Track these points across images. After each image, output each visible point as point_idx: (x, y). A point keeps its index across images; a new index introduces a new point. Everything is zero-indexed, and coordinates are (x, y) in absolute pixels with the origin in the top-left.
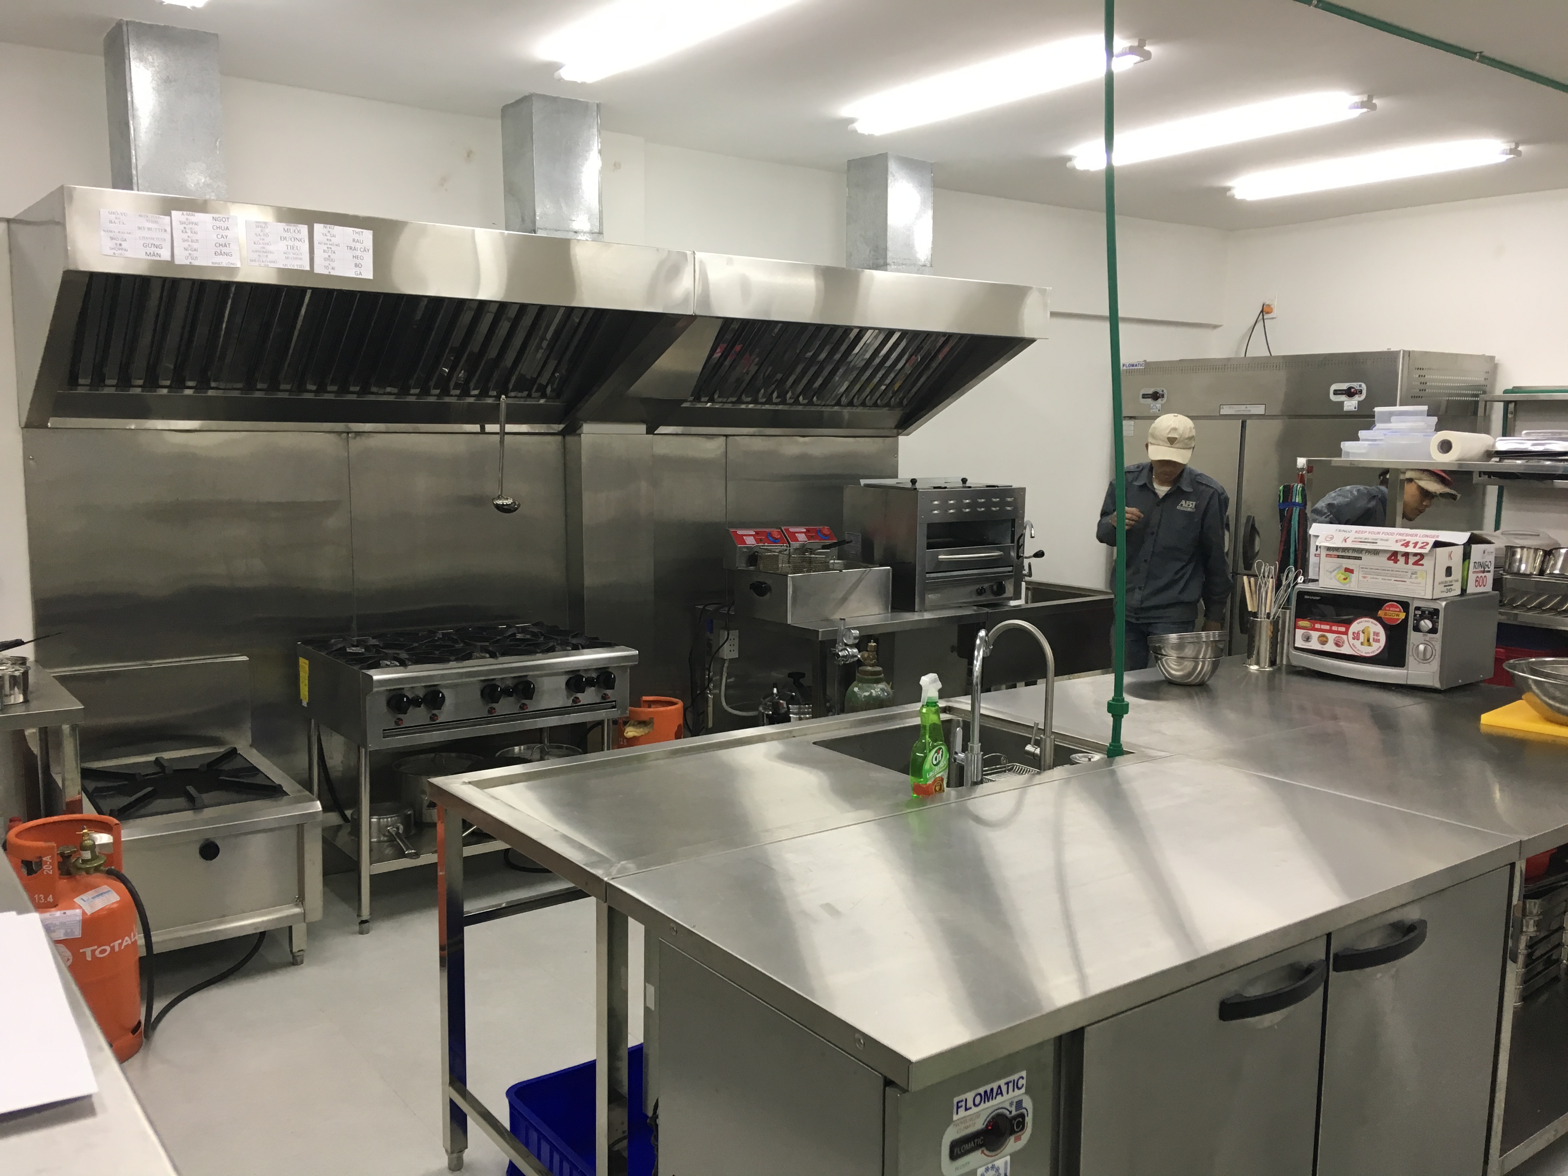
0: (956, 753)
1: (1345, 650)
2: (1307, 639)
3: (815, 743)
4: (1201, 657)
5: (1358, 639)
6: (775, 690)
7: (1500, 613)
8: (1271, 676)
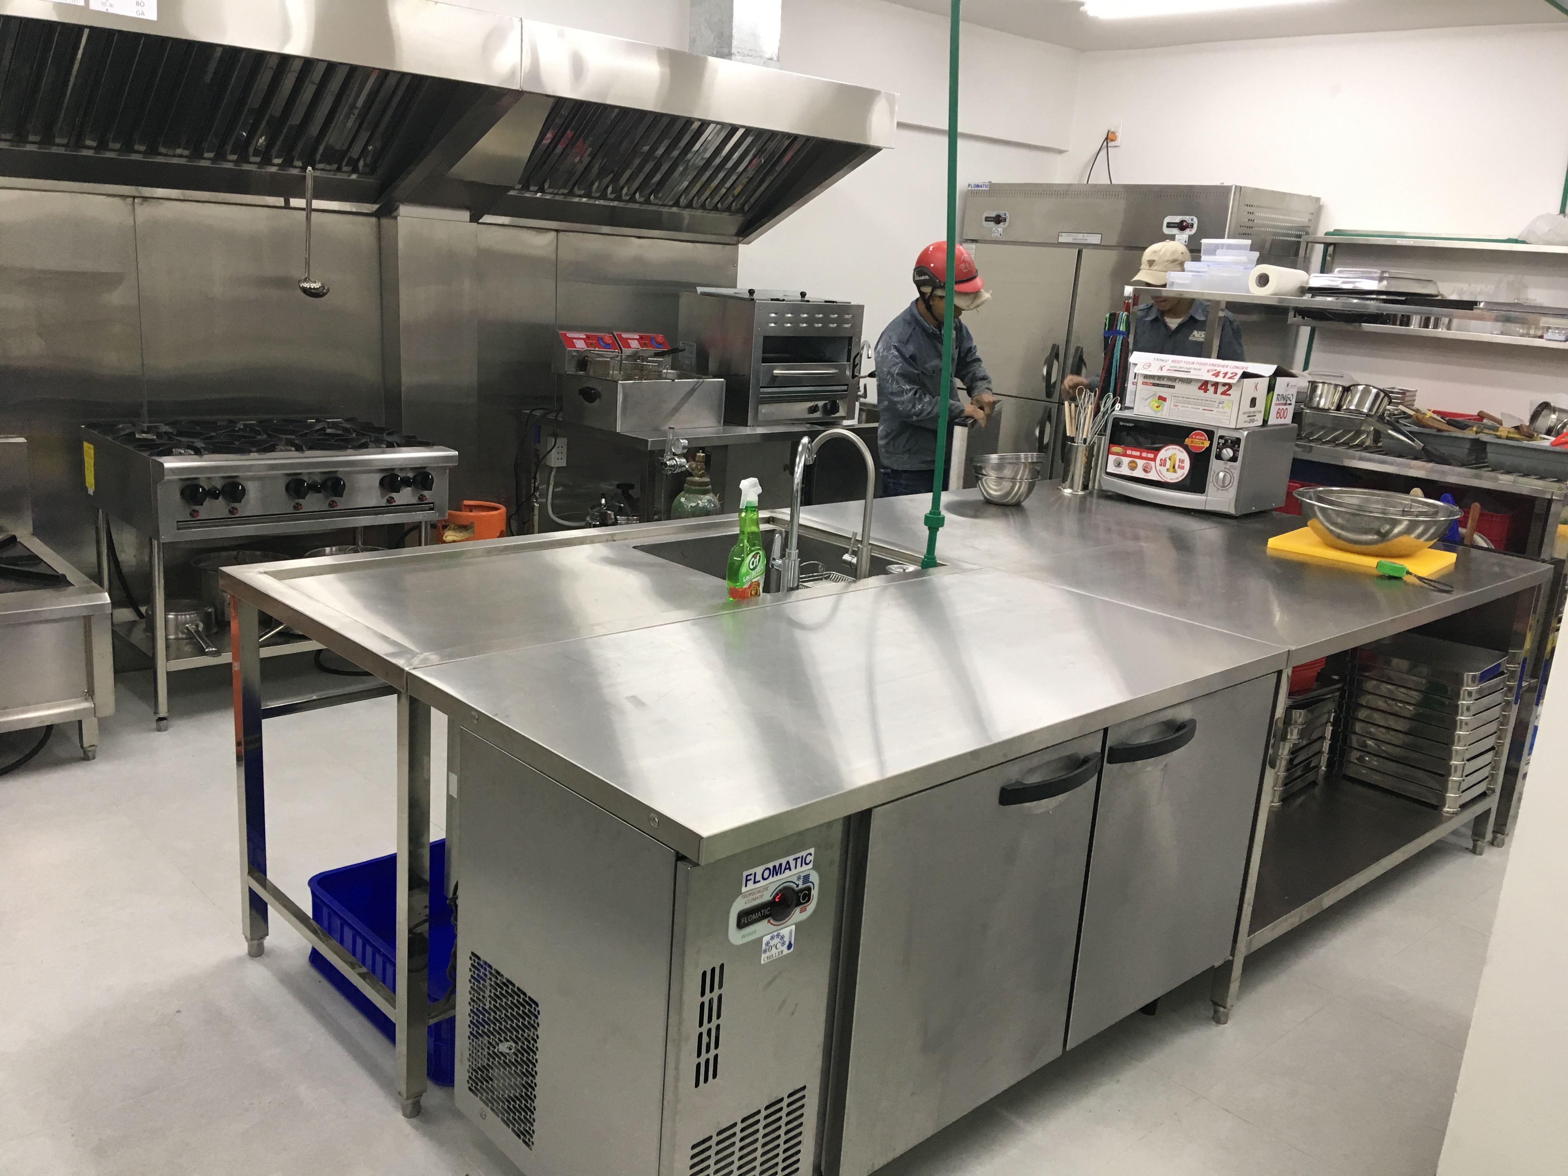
0: (774, 559)
1: (1152, 476)
2: (1119, 464)
3: (634, 547)
4: (1018, 478)
5: (1165, 466)
6: (603, 501)
7: (1297, 445)
8: (1083, 497)
